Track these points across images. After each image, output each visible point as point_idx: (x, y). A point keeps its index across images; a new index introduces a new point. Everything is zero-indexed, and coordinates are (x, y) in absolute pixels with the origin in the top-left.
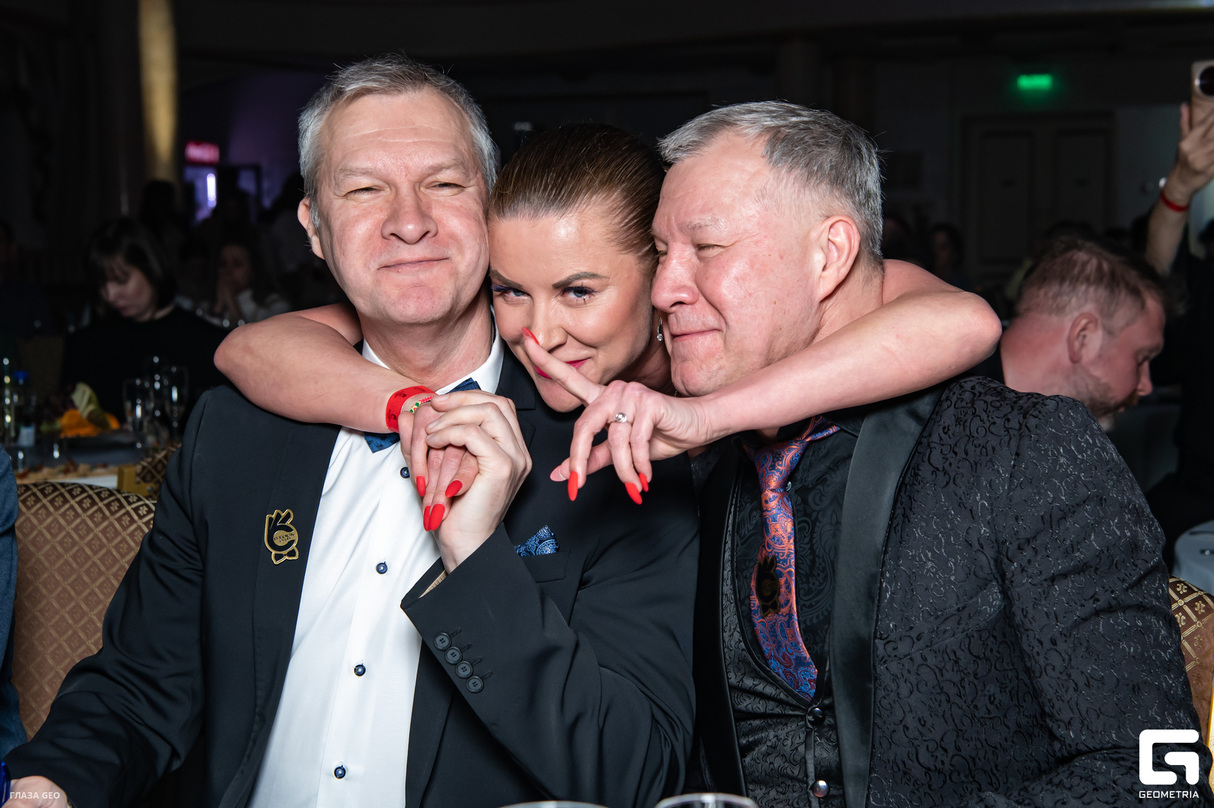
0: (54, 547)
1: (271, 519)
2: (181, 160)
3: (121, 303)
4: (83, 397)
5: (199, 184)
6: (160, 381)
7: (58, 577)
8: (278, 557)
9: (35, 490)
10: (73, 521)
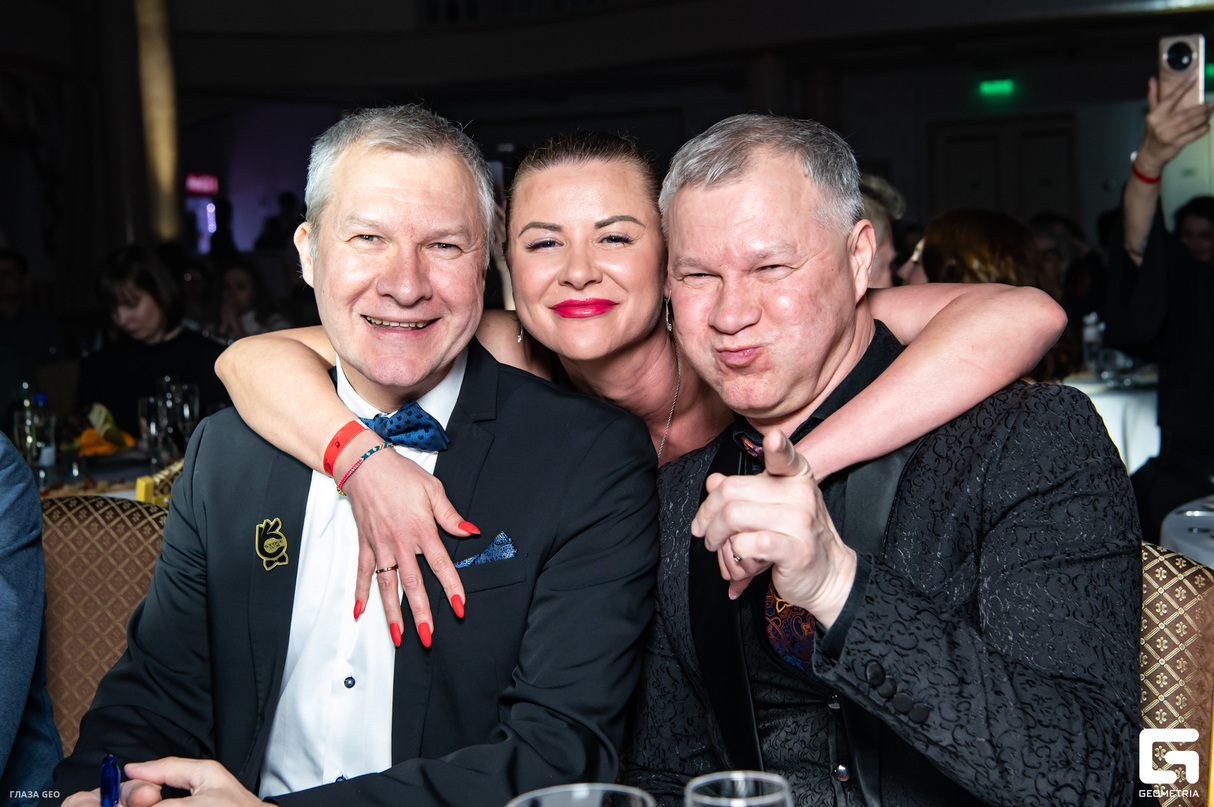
0: (79, 559)
1: (260, 529)
2: (182, 192)
3: (132, 326)
4: (99, 416)
5: (200, 214)
6: (172, 400)
7: (85, 587)
8: (269, 564)
9: (60, 504)
10: (97, 533)
